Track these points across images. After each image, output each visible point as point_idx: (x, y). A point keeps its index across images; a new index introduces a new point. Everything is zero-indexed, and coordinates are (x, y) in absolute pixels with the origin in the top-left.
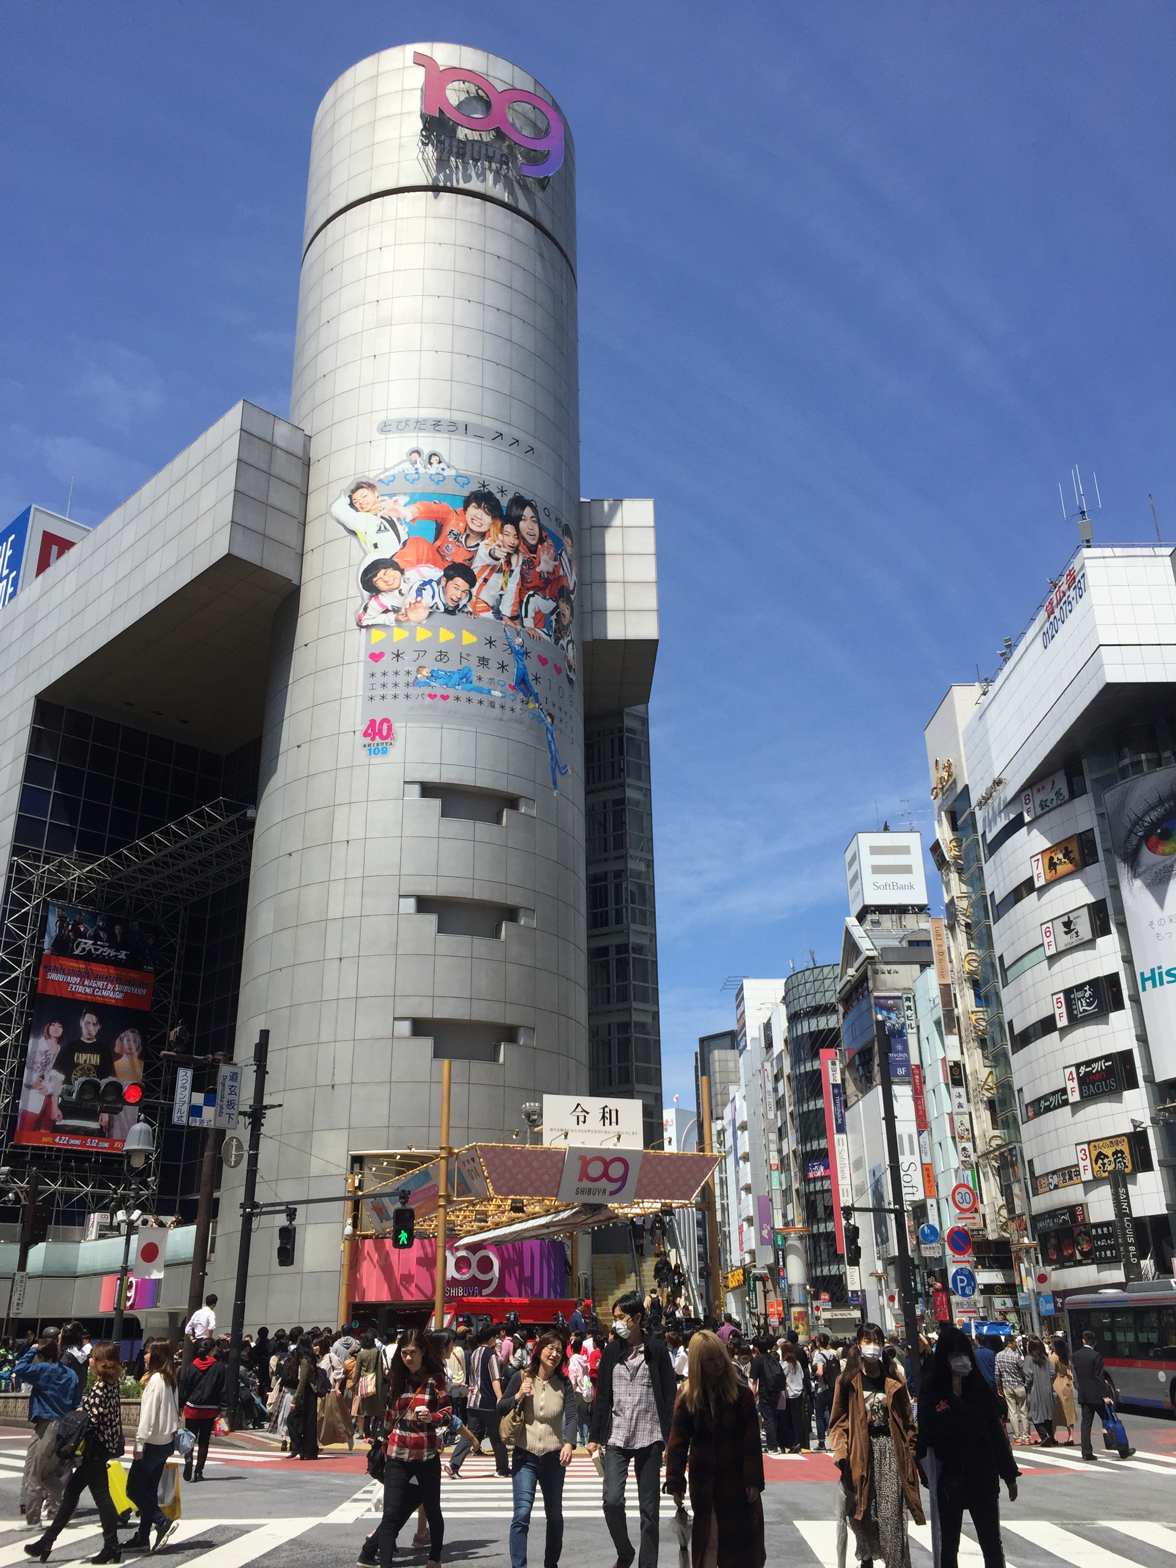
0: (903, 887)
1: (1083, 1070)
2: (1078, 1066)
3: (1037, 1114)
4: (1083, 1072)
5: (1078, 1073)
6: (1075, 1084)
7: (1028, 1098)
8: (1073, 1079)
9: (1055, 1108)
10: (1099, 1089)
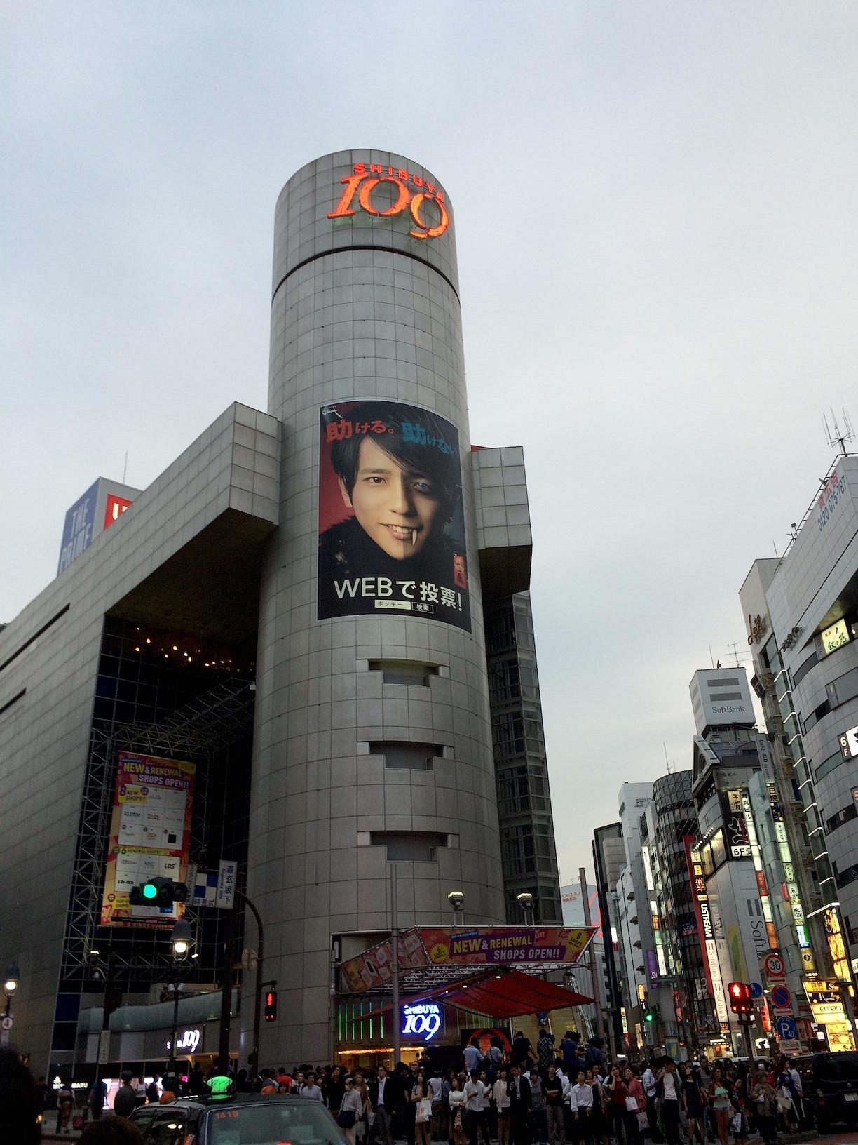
0: (734, 710)
7: (841, 868)
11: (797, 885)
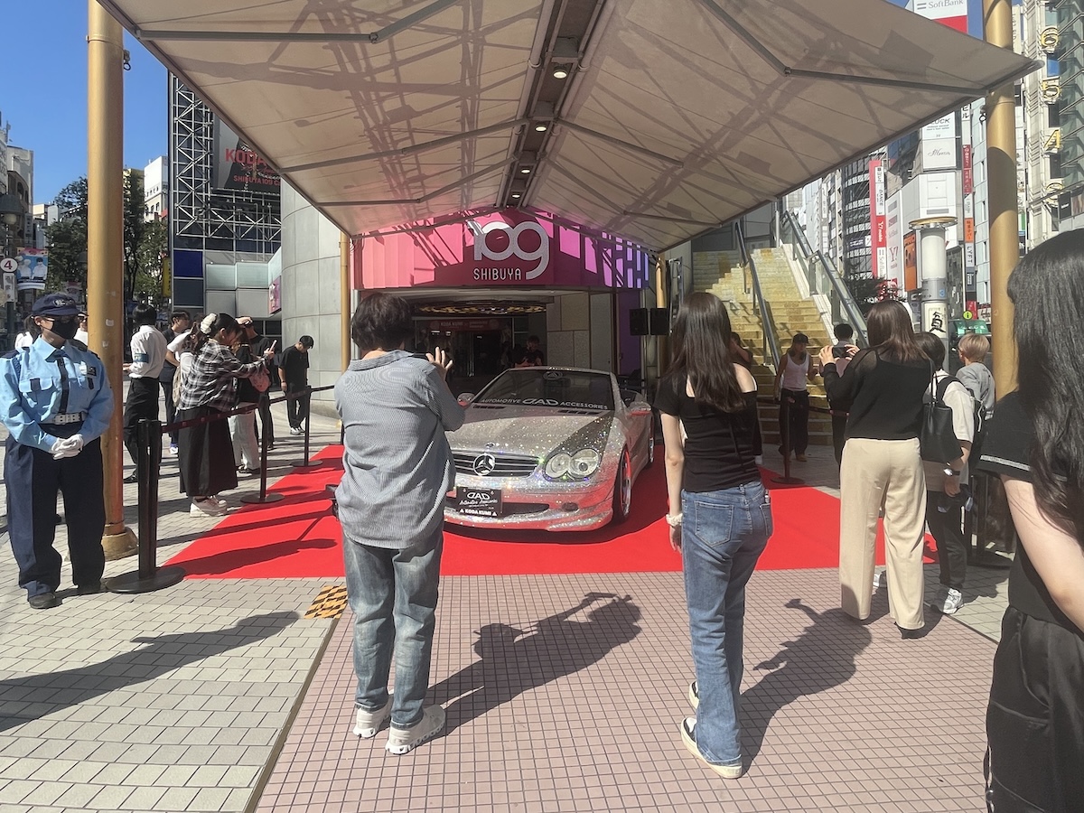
11: (1024, 172)
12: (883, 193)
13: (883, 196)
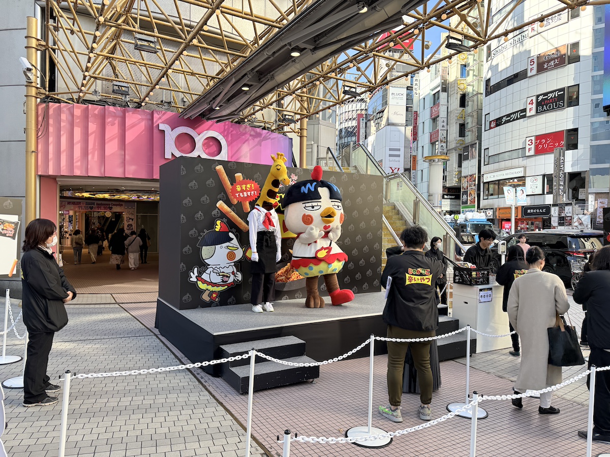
1: (540, 98)
2: (538, 96)
3: (497, 125)
4: (540, 99)
5: (537, 100)
6: (534, 106)
7: (493, 117)
8: (532, 104)
9: (514, 120)
10: (550, 107)
11: (446, 131)
12: (364, 135)
13: (364, 137)
